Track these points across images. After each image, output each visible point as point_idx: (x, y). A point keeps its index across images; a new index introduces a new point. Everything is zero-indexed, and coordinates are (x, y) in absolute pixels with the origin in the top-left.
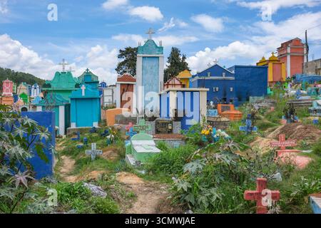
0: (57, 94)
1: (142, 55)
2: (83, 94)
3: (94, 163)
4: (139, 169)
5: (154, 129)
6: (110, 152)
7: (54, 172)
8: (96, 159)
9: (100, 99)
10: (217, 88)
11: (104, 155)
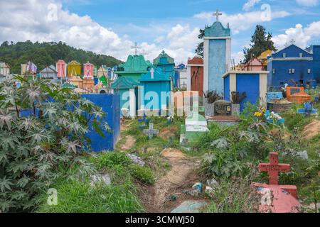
0: (129, 77)
1: (208, 38)
2: (152, 77)
3: (150, 142)
4: (185, 146)
5: (213, 111)
6: (167, 132)
7: (114, 148)
8: (153, 138)
9: (170, 81)
10: (293, 70)
11: (162, 135)
